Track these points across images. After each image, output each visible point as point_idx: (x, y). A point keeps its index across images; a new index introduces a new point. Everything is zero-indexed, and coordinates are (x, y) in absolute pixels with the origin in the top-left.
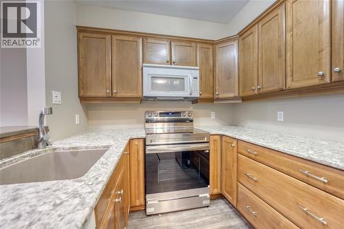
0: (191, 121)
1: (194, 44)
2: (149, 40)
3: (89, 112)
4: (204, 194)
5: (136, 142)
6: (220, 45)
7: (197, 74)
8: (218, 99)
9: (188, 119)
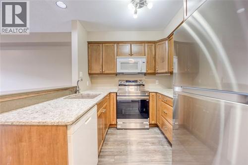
0: (144, 85)
1: (143, 44)
2: (120, 44)
3: (93, 80)
4: (146, 122)
5: (112, 94)
6: (158, 43)
7: (145, 60)
8: (158, 73)
9: (142, 84)
